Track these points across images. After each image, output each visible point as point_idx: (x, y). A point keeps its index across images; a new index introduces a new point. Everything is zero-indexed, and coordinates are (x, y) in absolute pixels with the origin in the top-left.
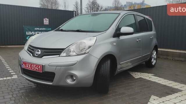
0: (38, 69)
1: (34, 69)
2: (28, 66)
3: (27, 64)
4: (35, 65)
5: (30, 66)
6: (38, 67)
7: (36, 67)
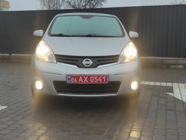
0: (101, 80)
1: (94, 82)
2: (82, 80)
3: (81, 77)
4: (95, 77)
5: (86, 79)
6: (101, 78)
7: (98, 78)
